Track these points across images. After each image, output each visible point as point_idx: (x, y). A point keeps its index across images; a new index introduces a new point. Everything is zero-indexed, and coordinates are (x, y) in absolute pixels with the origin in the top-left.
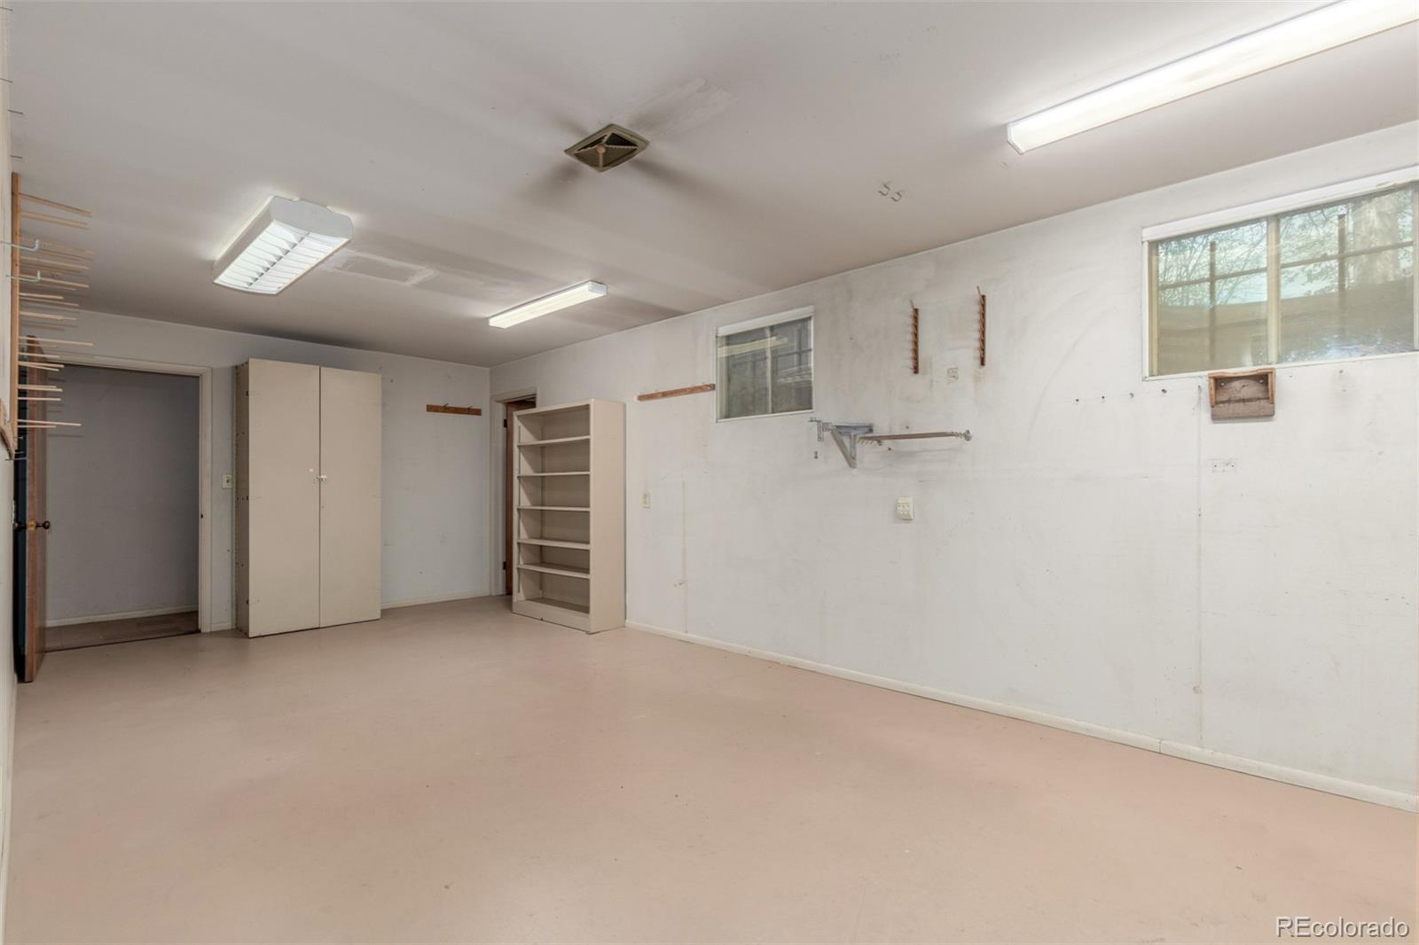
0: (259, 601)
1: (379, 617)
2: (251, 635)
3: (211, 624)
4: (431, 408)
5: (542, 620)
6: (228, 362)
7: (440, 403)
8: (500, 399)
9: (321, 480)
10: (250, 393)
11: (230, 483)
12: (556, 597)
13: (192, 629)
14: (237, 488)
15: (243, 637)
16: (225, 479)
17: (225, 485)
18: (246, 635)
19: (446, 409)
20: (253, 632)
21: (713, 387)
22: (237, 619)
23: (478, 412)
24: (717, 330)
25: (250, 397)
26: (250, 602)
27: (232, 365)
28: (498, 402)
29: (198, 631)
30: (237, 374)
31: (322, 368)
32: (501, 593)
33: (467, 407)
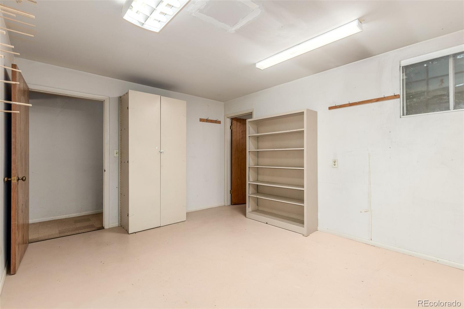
0: (133, 215)
1: (185, 220)
2: (129, 233)
3: (109, 224)
4: (201, 120)
5: (267, 223)
6: (117, 94)
7: (205, 118)
8: (229, 116)
9: (161, 152)
10: (129, 108)
11: (118, 154)
12: (266, 210)
13: (99, 226)
14: (121, 156)
15: (125, 233)
16: (115, 152)
17: (115, 155)
18: (127, 231)
19: (207, 121)
20: (131, 231)
21: (396, 97)
22: (121, 221)
23: (219, 122)
24: (400, 62)
25: (130, 109)
26: (129, 216)
27: (118, 96)
28: (228, 118)
29: (102, 228)
30: (121, 100)
31: (161, 97)
32: (229, 204)
33: (215, 120)
